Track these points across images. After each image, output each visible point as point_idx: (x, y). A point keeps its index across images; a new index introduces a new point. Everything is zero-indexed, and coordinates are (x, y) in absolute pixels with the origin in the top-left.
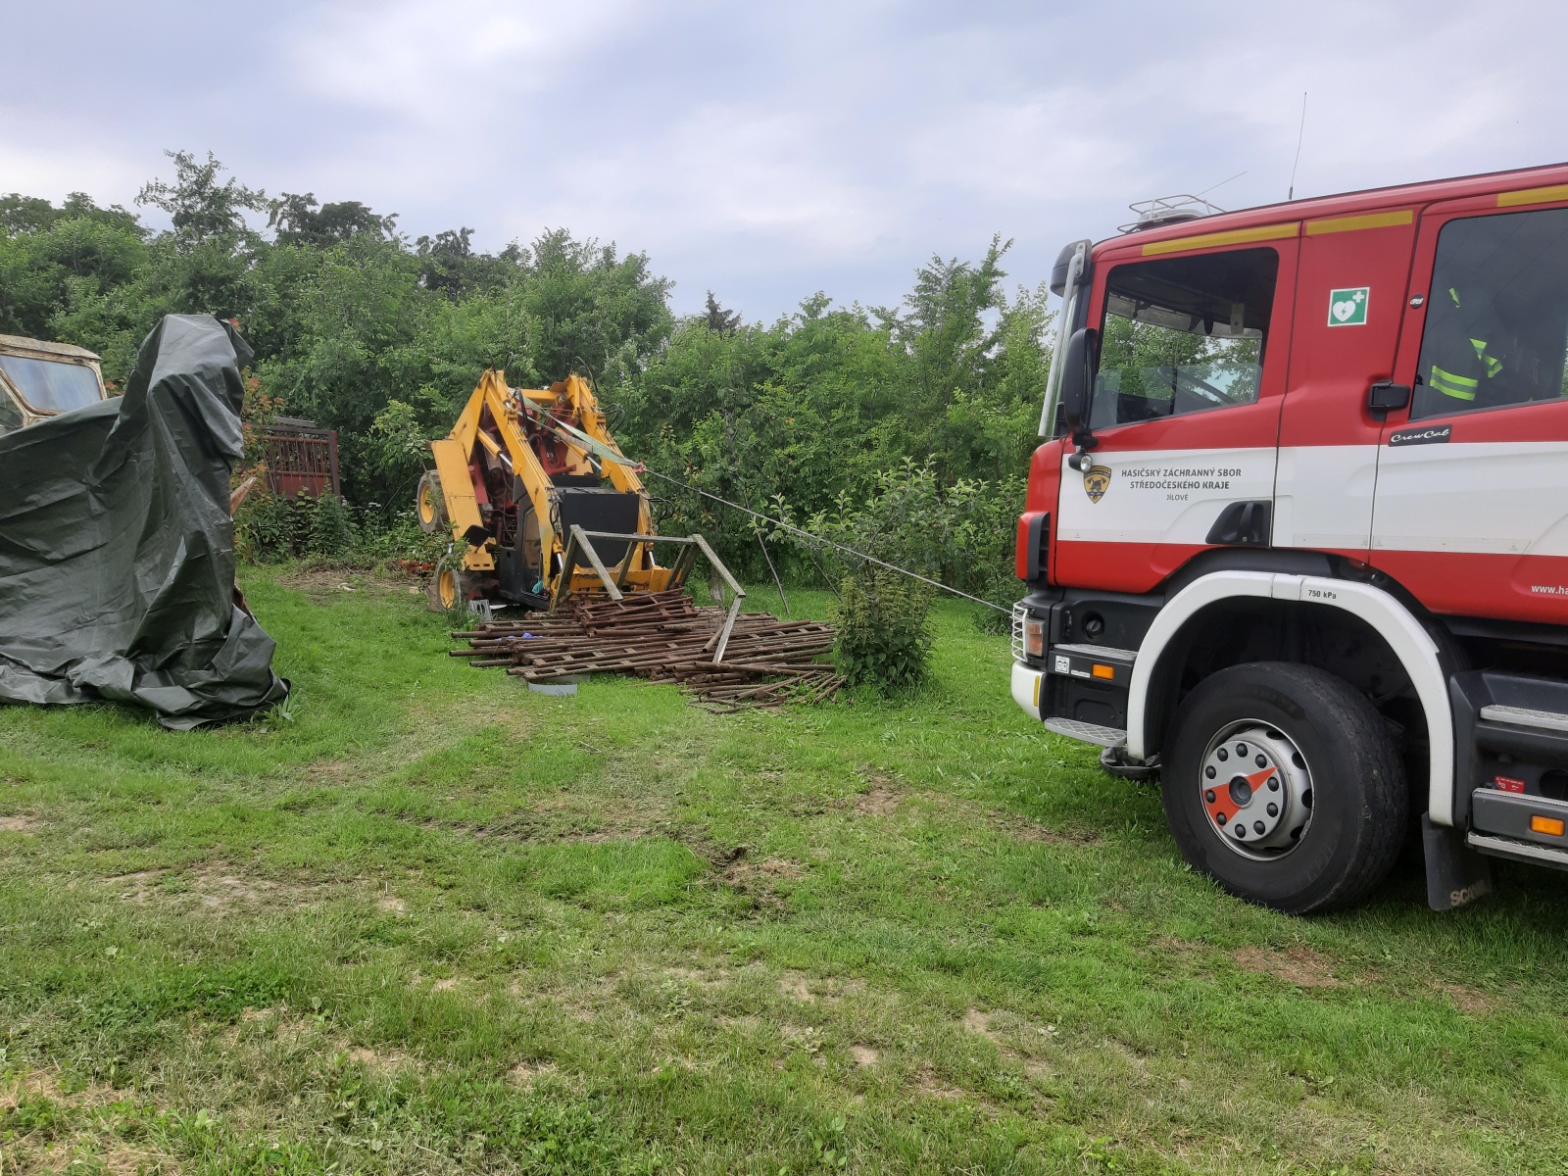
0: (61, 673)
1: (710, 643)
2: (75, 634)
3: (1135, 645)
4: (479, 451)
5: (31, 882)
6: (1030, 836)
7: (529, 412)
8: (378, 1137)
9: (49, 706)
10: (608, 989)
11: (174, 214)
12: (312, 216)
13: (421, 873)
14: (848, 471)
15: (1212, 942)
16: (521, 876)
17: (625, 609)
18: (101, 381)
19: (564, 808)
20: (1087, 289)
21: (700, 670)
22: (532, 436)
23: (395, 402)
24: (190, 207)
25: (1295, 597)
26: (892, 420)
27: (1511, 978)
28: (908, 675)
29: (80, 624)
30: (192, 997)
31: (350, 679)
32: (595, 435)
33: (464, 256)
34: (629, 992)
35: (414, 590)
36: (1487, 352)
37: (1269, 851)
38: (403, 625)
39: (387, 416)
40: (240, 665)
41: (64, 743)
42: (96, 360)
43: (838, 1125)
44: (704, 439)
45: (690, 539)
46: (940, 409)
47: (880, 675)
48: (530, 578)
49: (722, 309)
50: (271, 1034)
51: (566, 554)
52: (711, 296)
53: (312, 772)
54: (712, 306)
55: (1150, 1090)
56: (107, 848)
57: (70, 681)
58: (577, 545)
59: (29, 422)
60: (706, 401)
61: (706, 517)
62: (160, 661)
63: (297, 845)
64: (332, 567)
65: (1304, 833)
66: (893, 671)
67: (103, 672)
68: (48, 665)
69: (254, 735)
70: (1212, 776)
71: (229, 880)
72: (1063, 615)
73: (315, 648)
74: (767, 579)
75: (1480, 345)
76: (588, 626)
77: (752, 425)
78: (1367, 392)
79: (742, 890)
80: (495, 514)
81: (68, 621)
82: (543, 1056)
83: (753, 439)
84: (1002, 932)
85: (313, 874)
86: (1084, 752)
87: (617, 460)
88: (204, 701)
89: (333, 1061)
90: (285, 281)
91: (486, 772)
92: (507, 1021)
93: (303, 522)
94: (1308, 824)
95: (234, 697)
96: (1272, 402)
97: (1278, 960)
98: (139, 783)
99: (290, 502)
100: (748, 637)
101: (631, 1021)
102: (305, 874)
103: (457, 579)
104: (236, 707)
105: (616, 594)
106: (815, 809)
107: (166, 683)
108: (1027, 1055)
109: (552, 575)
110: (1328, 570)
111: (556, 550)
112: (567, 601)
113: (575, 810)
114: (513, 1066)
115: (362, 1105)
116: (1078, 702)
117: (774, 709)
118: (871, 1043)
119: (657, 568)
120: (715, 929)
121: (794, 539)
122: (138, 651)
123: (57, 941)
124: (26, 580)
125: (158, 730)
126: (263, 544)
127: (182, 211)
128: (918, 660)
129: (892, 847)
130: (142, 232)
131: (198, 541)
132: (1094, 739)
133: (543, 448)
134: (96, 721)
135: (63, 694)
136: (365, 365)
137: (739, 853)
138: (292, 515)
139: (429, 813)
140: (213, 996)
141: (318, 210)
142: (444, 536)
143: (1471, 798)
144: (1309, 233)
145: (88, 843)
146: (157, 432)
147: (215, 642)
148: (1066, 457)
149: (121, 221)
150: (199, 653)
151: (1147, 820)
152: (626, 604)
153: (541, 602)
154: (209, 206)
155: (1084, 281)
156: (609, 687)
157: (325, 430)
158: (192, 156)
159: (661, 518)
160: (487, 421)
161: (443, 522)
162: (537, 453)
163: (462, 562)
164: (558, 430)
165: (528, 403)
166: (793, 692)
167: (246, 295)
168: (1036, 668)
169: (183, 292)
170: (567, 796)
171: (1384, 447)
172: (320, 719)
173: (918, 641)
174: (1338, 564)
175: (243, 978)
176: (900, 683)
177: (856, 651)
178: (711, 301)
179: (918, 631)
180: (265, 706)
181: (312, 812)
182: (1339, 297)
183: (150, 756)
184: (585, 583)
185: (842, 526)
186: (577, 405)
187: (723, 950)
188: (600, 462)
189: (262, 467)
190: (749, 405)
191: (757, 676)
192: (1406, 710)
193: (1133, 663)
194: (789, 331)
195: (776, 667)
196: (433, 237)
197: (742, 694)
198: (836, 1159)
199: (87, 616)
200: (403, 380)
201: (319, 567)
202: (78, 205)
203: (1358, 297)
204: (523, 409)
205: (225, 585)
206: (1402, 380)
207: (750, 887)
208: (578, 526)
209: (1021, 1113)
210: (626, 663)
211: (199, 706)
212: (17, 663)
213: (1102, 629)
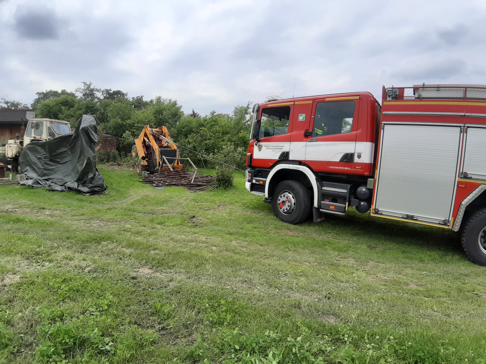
0: (64, 185)
1: (190, 179)
2: (66, 177)
3: (266, 177)
4: (144, 141)
5: (62, 222)
6: (249, 213)
7: (154, 133)
8: (127, 261)
9: (62, 191)
10: (168, 239)
11: (83, 94)
12: (111, 93)
13: (133, 220)
14: (219, 146)
15: (277, 229)
16: (152, 221)
17: (174, 173)
18: (70, 128)
19: (161, 209)
20: (258, 112)
21: (188, 184)
22: (155, 138)
23: (127, 131)
24: (86, 92)
25: (293, 169)
26: (229, 135)
27: (327, 233)
28: (229, 185)
29: (67, 176)
30: (93, 240)
31: (119, 186)
32: (168, 138)
33: (142, 101)
34: (172, 239)
35: (131, 169)
36: (325, 126)
37: (289, 213)
38: (129, 176)
39: (126, 134)
40: (97, 183)
41: (65, 198)
42: (69, 124)
43: (207, 257)
44: (190, 139)
45: (187, 159)
46: (237, 134)
47: (224, 185)
48: (155, 166)
49: (196, 113)
50: (107, 246)
51: (162, 162)
52: (193, 110)
53: (112, 203)
54: (193, 112)
55: (262, 251)
56: (75, 216)
57: (65, 186)
58: (164, 160)
59: (57, 136)
60: (190, 131)
61: (191, 154)
62: (82, 182)
63: (109, 216)
64: (115, 165)
65: (294, 210)
66: (226, 184)
67: (71, 184)
68: (61, 184)
69: (100, 196)
70: (279, 201)
71: (97, 221)
72: (254, 172)
73: (112, 180)
74: (203, 167)
75: (323, 125)
76: (166, 176)
77: (200, 136)
78: (305, 132)
79: (194, 223)
80: (148, 154)
81: (64, 175)
82: (156, 249)
83: (200, 138)
84: (241, 228)
85: (113, 221)
86: (261, 198)
87: (172, 143)
88: (91, 190)
89: (118, 250)
90: (105, 106)
91: (146, 203)
92: (149, 244)
93: (109, 156)
94: (295, 208)
95: (97, 189)
96: (290, 134)
97: (288, 231)
98: (80, 205)
99: (106, 152)
100: (198, 178)
101: (172, 244)
102: (111, 220)
103: (140, 167)
104: (97, 191)
105: (172, 170)
106: (209, 209)
107: (84, 187)
108: (242, 247)
109: (159, 166)
110: (299, 164)
111: (160, 161)
112: (162, 171)
113: (163, 210)
114: (150, 251)
115: (124, 256)
116: (257, 188)
117: (203, 192)
118: (215, 246)
119: (180, 164)
120: (188, 229)
121: (207, 159)
122: (78, 181)
123: (68, 231)
124: (56, 167)
125: (82, 195)
126: (101, 160)
127: (84, 93)
128: (231, 182)
129: (223, 215)
130: (77, 97)
131: (89, 159)
132: (260, 195)
133: (157, 141)
134: (71, 194)
135: (64, 189)
136: (121, 124)
137: (194, 217)
138: (106, 154)
139: (135, 210)
140: (96, 240)
141: (112, 92)
142: (137, 158)
143: (320, 203)
144: (295, 104)
145: (72, 215)
146: (81, 137)
147: (93, 178)
148: (255, 143)
149: (73, 95)
150: (90, 181)
151: (269, 209)
152: (174, 172)
153: (157, 171)
154: (90, 92)
155: (258, 111)
156: (170, 188)
157: (113, 137)
158: (86, 82)
159: (181, 155)
160: (146, 135)
161: (137, 155)
162: (156, 141)
163: (141, 163)
164: (160, 137)
165: (154, 131)
166: (207, 188)
167: (97, 110)
168: (250, 182)
169: (84, 110)
170: (161, 207)
171: (307, 142)
172: (113, 193)
173: (231, 178)
174: (300, 163)
175: (101, 237)
176: (227, 186)
177: (219, 180)
178: (193, 111)
179: (231, 177)
180: (102, 191)
181: (112, 210)
182: (300, 116)
183: (81, 200)
184: (166, 167)
185: (216, 156)
186: (164, 132)
187: (189, 233)
188: (168, 143)
189: (100, 144)
190: (199, 132)
191: (200, 186)
192: (311, 188)
193: (266, 181)
194: (207, 118)
195: (204, 184)
196: (135, 97)
197: (196, 189)
198: (206, 262)
199: (68, 174)
200: (129, 127)
201: (112, 165)
202: (64, 92)
203: (303, 116)
204: (153, 133)
205: (94, 167)
206: (310, 131)
207: (195, 222)
208: (164, 156)
209: (240, 255)
210: (174, 183)
211: (90, 191)
212: (55, 183)
213: (261, 175)
